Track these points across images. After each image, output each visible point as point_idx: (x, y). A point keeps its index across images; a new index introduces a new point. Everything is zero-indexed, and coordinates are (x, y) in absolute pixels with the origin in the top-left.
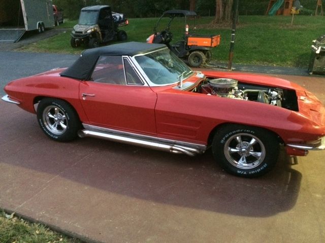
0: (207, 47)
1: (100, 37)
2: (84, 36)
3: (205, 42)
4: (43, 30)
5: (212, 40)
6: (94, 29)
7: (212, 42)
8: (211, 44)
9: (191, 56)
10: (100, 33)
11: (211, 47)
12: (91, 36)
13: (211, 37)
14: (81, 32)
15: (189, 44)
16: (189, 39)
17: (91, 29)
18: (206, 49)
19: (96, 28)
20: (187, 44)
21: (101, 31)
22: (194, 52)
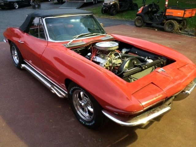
0: (179, 17)
1: (118, 7)
2: (108, 6)
3: (179, 13)
4: (96, 2)
5: (184, 12)
6: (115, 2)
7: (184, 14)
8: (184, 15)
9: (166, 24)
10: (118, 4)
11: (183, 18)
12: (113, 6)
13: (184, 9)
14: (107, 4)
15: (167, 14)
16: (168, 10)
17: (113, 2)
18: (179, 19)
19: (116, 2)
20: (165, 14)
21: (119, 4)
22: (169, 21)
